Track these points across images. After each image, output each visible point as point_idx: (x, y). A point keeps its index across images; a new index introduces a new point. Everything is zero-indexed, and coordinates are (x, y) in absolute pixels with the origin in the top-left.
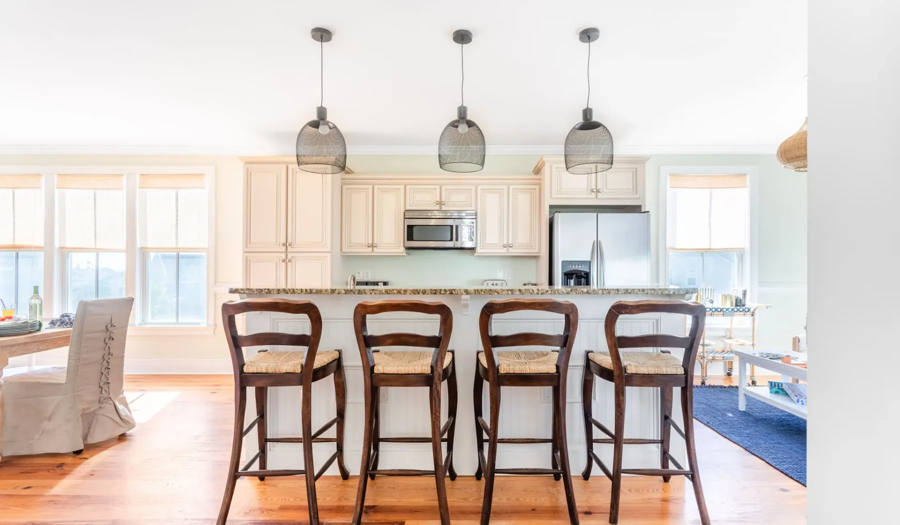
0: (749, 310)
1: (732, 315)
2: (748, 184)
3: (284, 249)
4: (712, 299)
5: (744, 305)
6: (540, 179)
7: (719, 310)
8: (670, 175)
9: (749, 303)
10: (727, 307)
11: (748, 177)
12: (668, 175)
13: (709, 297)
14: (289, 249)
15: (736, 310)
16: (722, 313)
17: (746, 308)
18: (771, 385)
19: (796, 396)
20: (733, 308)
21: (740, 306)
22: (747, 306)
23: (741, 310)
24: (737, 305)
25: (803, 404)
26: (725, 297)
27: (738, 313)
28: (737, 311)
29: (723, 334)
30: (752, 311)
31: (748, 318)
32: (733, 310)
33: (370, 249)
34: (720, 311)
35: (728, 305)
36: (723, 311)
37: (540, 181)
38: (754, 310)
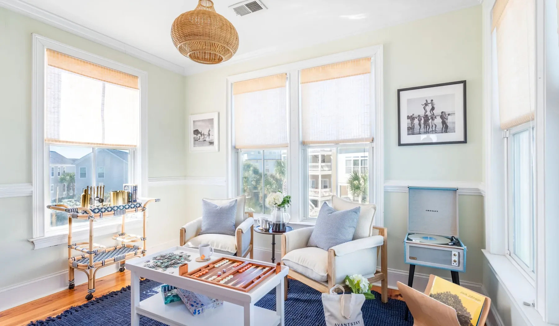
0: (140, 205)
1: (124, 213)
2: (139, 86)
4: (102, 198)
5: (135, 201)
7: (110, 209)
8: (49, 50)
9: (140, 198)
10: (118, 205)
11: (139, 80)
12: (45, 50)
13: (99, 197)
15: (127, 207)
16: (113, 212)
17: (137, 204)
18: (165, 290)
19: (192, 305)
20: (124, 205)
21: (131, 202)
22: (138, 201)
23: (133, 206)
24: (129, 202)
25: (199, 313)
26: (117, 194)
27: (130, 210)
28: (129, 208)
29: (115, 231)
30: (142, 205)
31: (140, 214)
32: (124, 207)
34: (111, 211)
35: (120, 202)
36: (114, 210)
38: (145, 205)
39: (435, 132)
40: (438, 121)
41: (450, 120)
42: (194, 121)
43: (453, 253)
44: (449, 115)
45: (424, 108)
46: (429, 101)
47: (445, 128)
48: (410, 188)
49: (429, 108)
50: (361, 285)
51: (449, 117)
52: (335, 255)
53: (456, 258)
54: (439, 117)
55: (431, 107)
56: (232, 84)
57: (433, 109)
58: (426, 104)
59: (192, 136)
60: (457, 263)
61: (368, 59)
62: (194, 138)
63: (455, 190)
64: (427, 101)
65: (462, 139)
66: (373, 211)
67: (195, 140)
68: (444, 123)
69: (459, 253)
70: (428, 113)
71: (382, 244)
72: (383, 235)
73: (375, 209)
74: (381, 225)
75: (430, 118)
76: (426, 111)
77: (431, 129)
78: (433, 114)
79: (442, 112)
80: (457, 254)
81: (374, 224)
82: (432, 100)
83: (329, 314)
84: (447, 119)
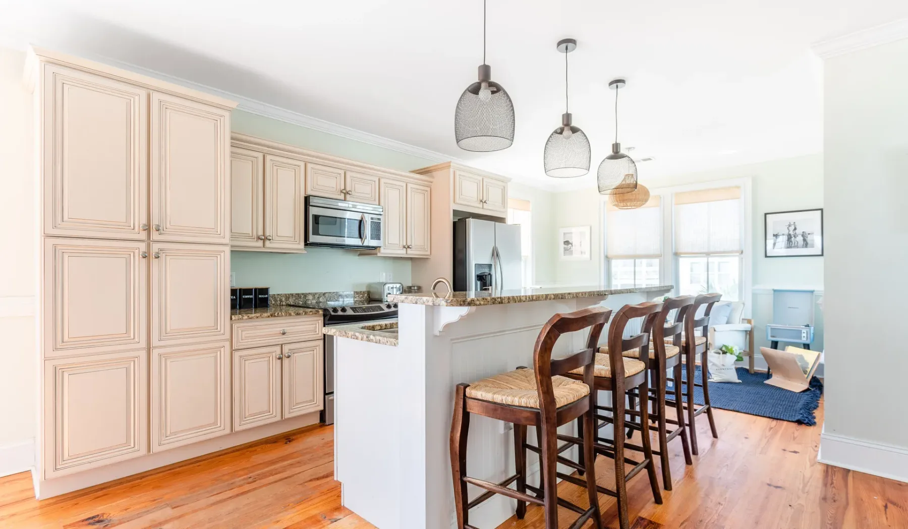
2: (531, 208)
3: (143, 235)
6: (432, 182)
11: (530, 204)
14: (155, 236)
33: (260, 243)
37: (430, 184)
39: (797, 247)
40: (800, 239)
41: (809, 238)
42: (564, 234)
43: (803, 331)
44: (809, 234)
45: (788, 228)
46: (792, 223)
47: (806, 244)
48: (775, 291)
49: (792, 228)
50: (734, 349)
51: (809, 236)
52: (715, 330)
53: (805, 335)
54: (801, 236)
55: (794, 228)
56: (604, 202)
57: (795, 229)
58: (790, 226)
59: (562, 246)
60: (806, 338)
61: (738, 187)
62: (564, 248)
63: (812, 292)
64: (790, 223)
65: (820, 253)
66: (742, 305)
67: (565, 250)
68: (804, 240)
69: (807, 332)
70: (791, 233)
71: (750, 330)
72: (751, 324)
73: (744, 304)
74: (749, 317)
75: (792, 236)
76: (789, 231)
77: (793, 245)
78: (796, 233)
79: (803, 232)
80: (805, 332)
81: (743, 317)
82: (794, 223)
83: (711, 364)
84: (807, 237)
